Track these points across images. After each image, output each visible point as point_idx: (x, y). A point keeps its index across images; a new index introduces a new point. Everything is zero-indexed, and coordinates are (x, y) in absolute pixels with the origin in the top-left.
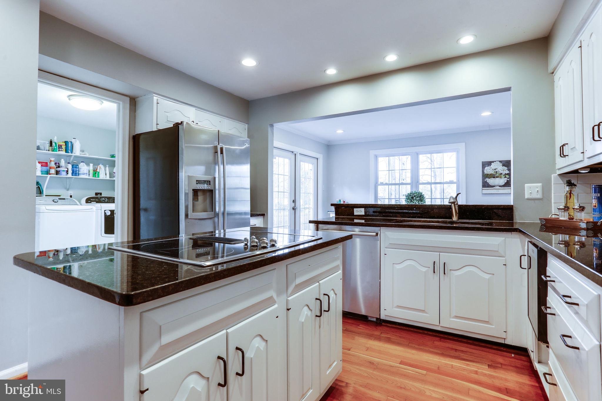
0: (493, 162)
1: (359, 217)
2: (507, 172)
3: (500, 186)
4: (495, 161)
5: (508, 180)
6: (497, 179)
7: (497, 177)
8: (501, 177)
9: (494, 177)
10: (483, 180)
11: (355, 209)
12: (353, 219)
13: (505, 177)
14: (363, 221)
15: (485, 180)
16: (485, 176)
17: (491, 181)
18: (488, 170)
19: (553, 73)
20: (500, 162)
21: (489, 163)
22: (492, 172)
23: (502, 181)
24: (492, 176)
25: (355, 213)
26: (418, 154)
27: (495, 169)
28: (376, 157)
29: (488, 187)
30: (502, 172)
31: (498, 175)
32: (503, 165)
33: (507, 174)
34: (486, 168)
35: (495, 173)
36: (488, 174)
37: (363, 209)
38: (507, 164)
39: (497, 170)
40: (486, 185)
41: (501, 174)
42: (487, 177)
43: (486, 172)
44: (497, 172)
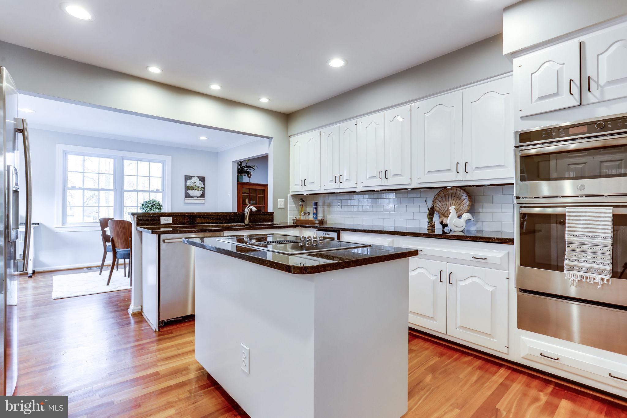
0: (193, 177)
1: (166, 226)
2: (203, 186)
3: (197, 197)
4: (195, 176)
5: (203, 192)
6: (196, 191)
7: (195, 190)
8: (198, 190)
9: (193, 190)
10: (186, 191)
11: (162, 218)
12: (159, 228)
13: (201, 190)
14: (171, 229)
15: (187, 191)
16: (187, 188)
17: (191, 192)
18: (190, 183)
19: (290, 136)
20: (198, 177)
21: (190, 177)
22: (192, 185)
23: (199, 193)
24: (192, 188)
25: (162, 222)
26: (123, 159)
27: (194, 183)
28: (65, 153)
29: (189, 197)
30: (199, 186)
31: (196, 188)
32: (200, 180)
33: (202, 188)
34: (188, 181)
35: (194, 186)
36: (189, 187)
37: (171, 218)
38: (203, 179)
39: (195, 184)
40: (187, 196)
41: (199, 187)
42: (188, 189)
43: (188, 185)
44: (196, 185)
